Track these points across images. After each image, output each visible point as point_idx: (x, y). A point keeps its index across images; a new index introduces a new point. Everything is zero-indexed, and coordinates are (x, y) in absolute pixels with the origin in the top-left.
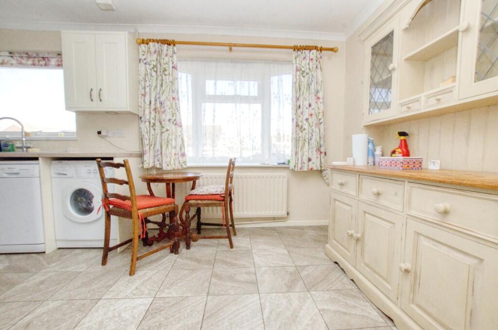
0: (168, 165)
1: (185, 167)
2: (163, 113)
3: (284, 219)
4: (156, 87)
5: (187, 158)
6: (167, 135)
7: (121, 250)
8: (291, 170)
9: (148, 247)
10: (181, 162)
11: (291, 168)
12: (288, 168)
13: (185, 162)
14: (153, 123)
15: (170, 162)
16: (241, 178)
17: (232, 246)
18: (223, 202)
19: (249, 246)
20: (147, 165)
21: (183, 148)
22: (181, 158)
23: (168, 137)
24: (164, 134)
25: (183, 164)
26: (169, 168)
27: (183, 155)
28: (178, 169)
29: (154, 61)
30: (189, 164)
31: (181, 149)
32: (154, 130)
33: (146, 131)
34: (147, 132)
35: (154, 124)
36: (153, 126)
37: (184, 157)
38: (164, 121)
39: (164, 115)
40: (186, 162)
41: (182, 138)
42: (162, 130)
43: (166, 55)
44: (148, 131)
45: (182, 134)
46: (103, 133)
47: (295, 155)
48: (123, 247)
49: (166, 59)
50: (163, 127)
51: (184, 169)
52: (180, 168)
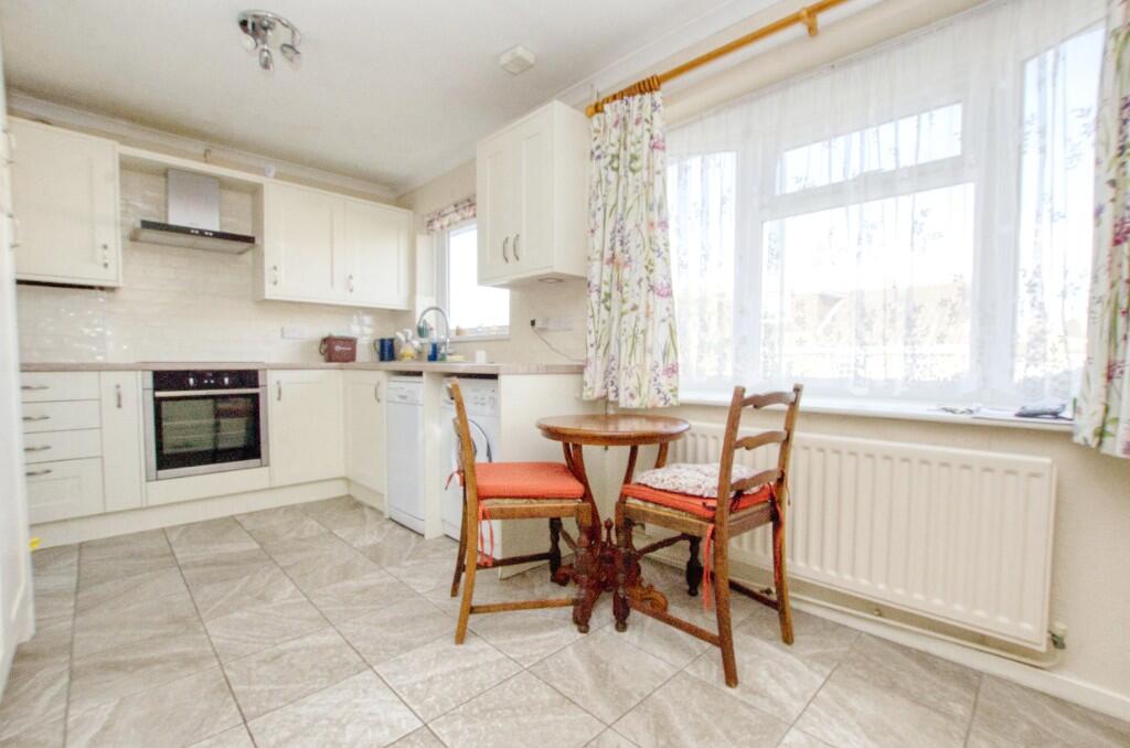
0: (632, 396)
1: (675, 404)
2: (626, 264)
3: (1037, 659)
4: (615, 205)
5: (681, 379)
6: (634, 319)
7: (505, 576)
8: (1078, 445)
9: (556, 585)
10: (665, 389)
11: (1078, 439)
12: (1068, 435)
13: (674, 390)
14: (606, 294)
15: (639, 389)
16: (837, 452)
17: (731, 677)
18: (711, 526)
19: (797, 706)
20: (589, 393)
21: (672, 350)
22: (663, 380)
23: (636, 326)
24: (625, 318)
25: (670, 395)
26: (635, 404)
27: (672, 370)
28: (654, 408)
29: (613, 145)
30: (685, 396)
31: (665, 354)
32: (608, 309)
33: (590, 313)
34: (593, 316)
35: (609, 296)
36: (605, 301)
37: (675, 376)
38: (627, 285)
39: (627, 270)
40: (676, 389)
41: (670, 326)
42: (621, 308)
43: (637, 122)
44: (596, 312)
45: (671, 316)
46: (538, 324)
47: (1102, 381)
48: (515, 566)
49: (638, 131)
50: (624, 301)
51: (672, 406)
52: (661, 404)
